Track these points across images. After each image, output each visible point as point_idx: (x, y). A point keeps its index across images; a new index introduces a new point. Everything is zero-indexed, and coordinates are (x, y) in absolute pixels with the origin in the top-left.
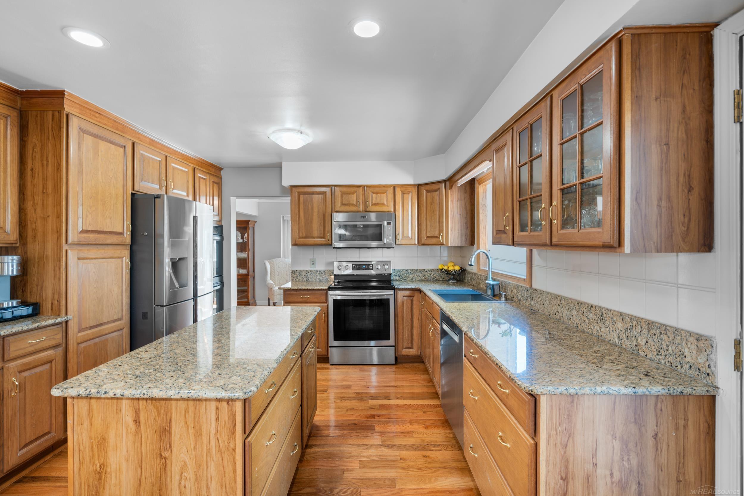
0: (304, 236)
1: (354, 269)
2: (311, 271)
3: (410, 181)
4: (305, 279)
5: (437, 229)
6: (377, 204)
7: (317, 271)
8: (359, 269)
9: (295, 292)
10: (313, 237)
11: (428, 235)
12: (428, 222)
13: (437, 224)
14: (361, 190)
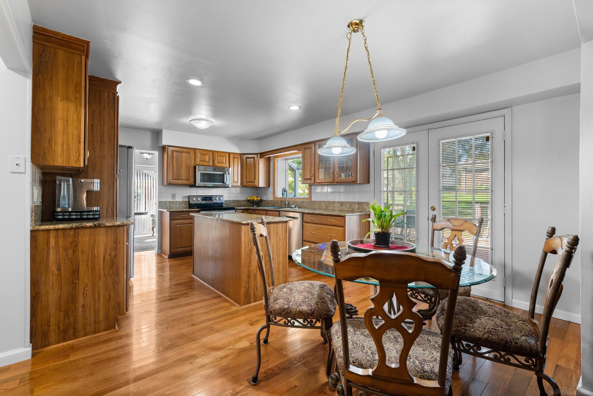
0: (176, 178)
1: (203, 200)
2: (173, 202)
3: (237, 151)
4: (168, 207)
5: (253, 178)
6: (220, 162)
7: (177, 202)
8: (205, 200)
9: (178, 213)
10: (182, 180)
11: (247, 181)
12: (247, 174)
13: (253, 176)
14: (211, 153)
